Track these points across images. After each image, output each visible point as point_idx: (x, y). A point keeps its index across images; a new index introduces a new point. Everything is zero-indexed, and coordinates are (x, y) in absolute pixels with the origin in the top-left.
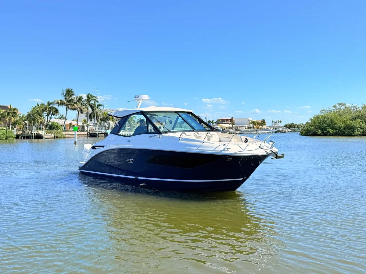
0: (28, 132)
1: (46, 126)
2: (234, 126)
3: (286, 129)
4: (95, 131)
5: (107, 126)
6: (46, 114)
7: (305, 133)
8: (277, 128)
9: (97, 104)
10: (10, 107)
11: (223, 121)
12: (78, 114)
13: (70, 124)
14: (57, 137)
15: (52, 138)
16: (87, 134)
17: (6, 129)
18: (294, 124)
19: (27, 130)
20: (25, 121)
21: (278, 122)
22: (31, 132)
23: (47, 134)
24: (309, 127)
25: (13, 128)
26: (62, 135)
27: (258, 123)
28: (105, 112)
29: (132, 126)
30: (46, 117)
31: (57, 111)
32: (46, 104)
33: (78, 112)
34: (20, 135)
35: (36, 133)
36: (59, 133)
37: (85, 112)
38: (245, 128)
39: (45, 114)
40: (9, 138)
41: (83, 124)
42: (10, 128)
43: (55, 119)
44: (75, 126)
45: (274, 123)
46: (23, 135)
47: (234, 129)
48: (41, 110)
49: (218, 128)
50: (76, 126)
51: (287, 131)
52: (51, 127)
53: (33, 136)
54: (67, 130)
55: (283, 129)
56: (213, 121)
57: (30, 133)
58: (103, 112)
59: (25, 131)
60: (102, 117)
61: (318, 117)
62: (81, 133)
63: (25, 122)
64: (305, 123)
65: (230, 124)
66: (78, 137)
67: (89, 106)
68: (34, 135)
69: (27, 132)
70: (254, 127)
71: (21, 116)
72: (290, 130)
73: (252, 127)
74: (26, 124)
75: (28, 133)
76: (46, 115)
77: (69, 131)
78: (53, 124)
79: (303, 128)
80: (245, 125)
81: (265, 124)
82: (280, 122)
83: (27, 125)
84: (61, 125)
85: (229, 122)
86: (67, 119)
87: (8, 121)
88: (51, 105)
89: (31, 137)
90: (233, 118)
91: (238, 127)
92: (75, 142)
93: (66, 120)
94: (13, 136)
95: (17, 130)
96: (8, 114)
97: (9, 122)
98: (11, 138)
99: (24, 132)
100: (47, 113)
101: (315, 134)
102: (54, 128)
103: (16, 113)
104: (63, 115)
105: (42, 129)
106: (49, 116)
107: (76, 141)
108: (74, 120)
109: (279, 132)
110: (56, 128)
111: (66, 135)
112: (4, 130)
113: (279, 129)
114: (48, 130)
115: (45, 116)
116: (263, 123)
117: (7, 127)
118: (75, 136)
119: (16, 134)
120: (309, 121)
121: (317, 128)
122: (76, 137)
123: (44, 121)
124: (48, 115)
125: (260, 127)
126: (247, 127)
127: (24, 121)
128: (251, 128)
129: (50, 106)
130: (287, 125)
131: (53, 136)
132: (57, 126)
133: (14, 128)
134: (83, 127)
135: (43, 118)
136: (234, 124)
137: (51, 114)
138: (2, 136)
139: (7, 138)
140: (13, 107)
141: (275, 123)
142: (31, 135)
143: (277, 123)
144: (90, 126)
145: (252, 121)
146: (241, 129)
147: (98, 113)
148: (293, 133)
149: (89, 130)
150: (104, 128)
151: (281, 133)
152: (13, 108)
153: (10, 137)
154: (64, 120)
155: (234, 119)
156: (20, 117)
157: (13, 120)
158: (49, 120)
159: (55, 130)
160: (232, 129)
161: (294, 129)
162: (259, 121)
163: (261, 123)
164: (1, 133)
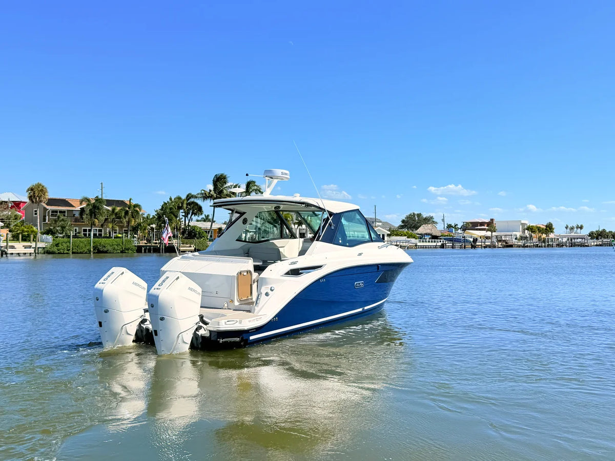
1: (183, 233)
2: (494, 234)
3: (593, 240)
6: (184, 214)
8: (574, 239)
10: (130, 202)
11: (474, 226)
13: (220, 229)
17: (122, 237)
18: (607, 231)
19: (153, 238)
20: (152, 224)
21: (577, 227)
22: (160, 241)
23: (185, 245)
25: (133, 235)
27: (539, 230)
30: (184, 218)
31: (200, 209)
32: (184, 197)
34: (143, 246)
35: (168, 244)
36: (202, 243)
38: (516, 239)
39: (181, 213)
40: (127, 251)
42: (128, 236)
43: (197, 221)
45: (568, 230)
46: (148, 246)
47: (495, 240)
48: (176, 207)
49: (464, 237)
51: (593, 244)
52: (191, 234)
53: (164, 248)
55: (586, 241)
56: (455, 226)
57: (159, 244)
59: (151, 240)
63: (151, 226)
65: (488, 230)
68: (165, 246)
69: (154, 242)
70: (531, 236)
71: (145, 216)
72: (599, 242)
73: (528, 236)
74: (152, 229)
75: (156, 243)
76: (183, 216)
78: (194, 230)
80: (514, 233)
81: (552, 232)
82: (581, 228)
83: (155, 231)
84: (206, 232)
85: (485, 227)
86: (214, 222)
87: (126, 224)
88: (192, 200)
89: (159, 248)
90: (492, 220)
91: (503, 237)
93: (213, 224)
94: (132, 249)
95: (139, 239)
96: (127, 213)
97: (128, 226)
98: (130, 251)
99: (149, 241)
100: (185, 212)
102: (195, 235)
103: (137, 211)
104: (208, 216)
105: (177, 236)
109: (578, 245)
110: (197, 236)
112: (120, 238)
113: (579, 240)
114: (186, 238)
115: (181, 217)
116: (548, 228)
117: (124, 234)
119: (137, 245)
123: (181, 224)
124: (186, 216)
125: (542, 237)
126: (518, 236)
127: (149, 225)
128: (526, 238)
129: (189, 201)
130: (592, 234)
131: (193, 248)
132: (199, 233)
133: (135, 236)
135: (179, 220)
136: (495, 231)
137: (191, 214)
138: (116, 247)
139: (123, 251)
140: (134, 202)
141: (571, 230)
142: (160, 246)
143: (576, 229)
144: (250, 232)
145: (528, 225)
146: (507, 239)
148: (604, 247)
153: (128, 249)
154: (210, 223)
155: (494, 223)
156: (143, 218)
157: (133, 223)
158: (187, 222)
159: (196, 238)
160: (490, 240)
161: (606, 240)
162: (542, 227)
163: (546, 229)
164: (115, 243)
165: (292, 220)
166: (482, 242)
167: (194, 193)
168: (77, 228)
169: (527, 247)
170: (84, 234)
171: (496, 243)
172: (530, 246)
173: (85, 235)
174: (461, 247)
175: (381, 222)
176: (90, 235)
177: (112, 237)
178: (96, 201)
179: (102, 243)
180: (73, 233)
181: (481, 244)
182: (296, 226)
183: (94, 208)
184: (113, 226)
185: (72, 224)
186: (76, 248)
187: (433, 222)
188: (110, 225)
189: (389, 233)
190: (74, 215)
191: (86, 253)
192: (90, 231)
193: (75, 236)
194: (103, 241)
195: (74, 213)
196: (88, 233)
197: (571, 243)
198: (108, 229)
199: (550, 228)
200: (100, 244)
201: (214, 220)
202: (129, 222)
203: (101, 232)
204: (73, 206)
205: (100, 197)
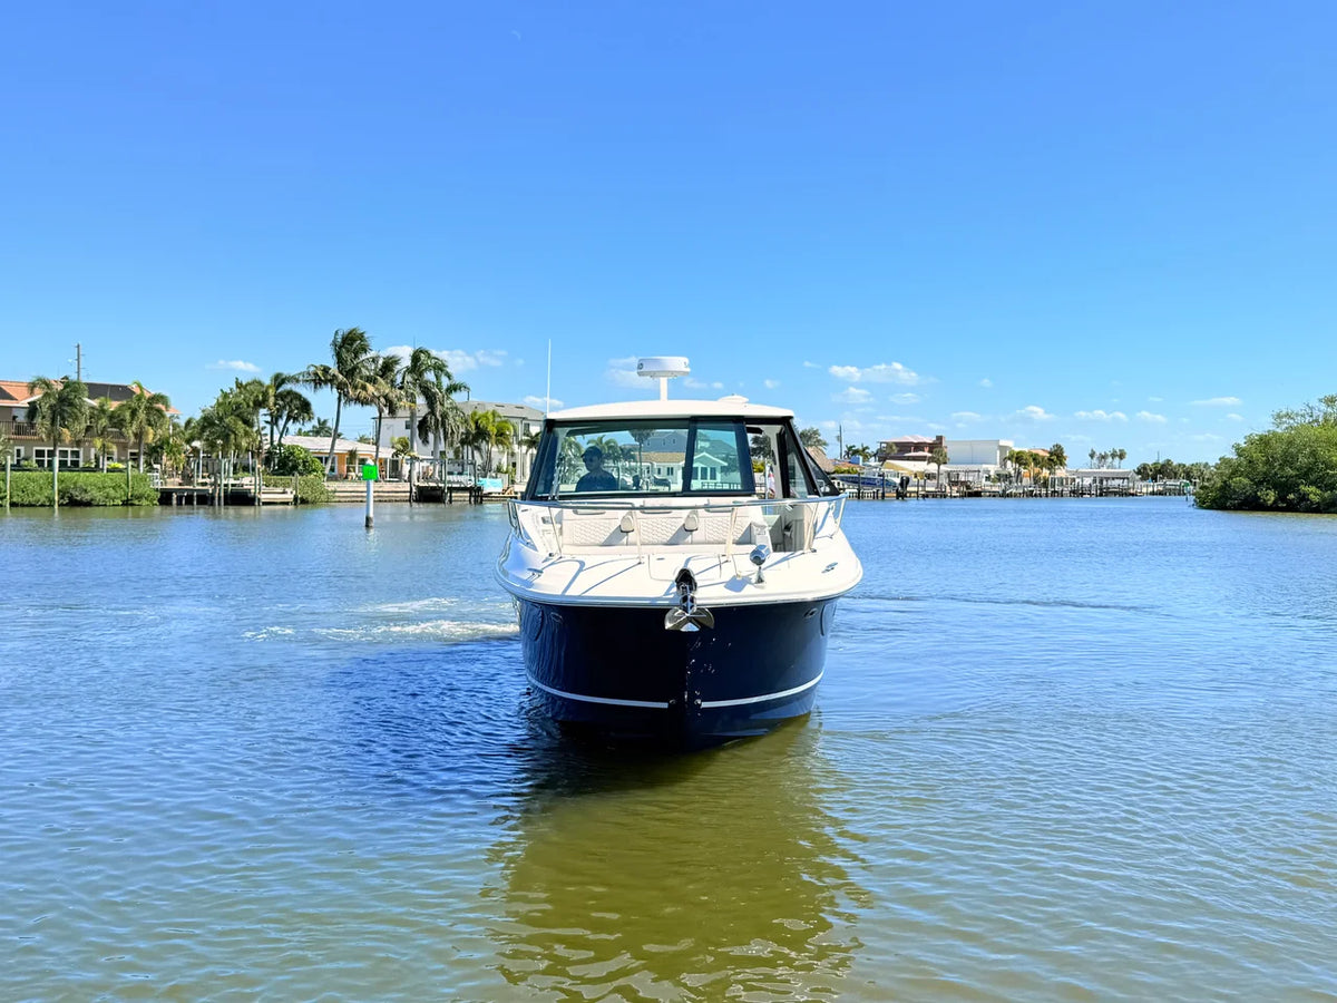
0: (204, 481)
1: (267, 462)
2: (943, 467)
3: (1143, 484)
4: (437, 482)
5: (479, 461)
6: (269, 419)
7: (1214, 501)
8: (1107, 479)
9: (445, 382)
10: (141, 391)
11: (903, 450)
12: (380, 417)
13: (352, 454)
14: (304, 501)
15: (287, 503)
16: (411, 492)
17: (127, 469)
18: (1175, 464)
19: (198, 472)
20: (195, 440)
21: (1113, 456)
22: (213, 480)
23: (271, 489)
24: (1230, 478)
25: (150, 464)
26: (322, 493)
27: (1035, 458)
28: (475, 414)
29: (570, 465)
30: (268, 426)
31: (305, 407)
32: (267, 381)
33: (381, 411)
34: (176, 491)
35: (233, 485)
36: (312, 486)
37: (403, 413)
38: (988, 478)
39: (262, 416)
40: (136, 502)
41: (396, 454)
42: (138, 467)
43: (300, 433)
44: (370, 462)
45: (1095, 460)
46: (187, 490)
47: (944, 481)
48: (251, 404)
49: (883, 475)
50: (373, 463)
51: (1144, 490)
52: (285, 464)
53: (222, 494)
54: (341, 475)
55: (1131, 485)
56: (864, 450)
57: (212, 485)
58: (469, 412)
59: (192, 476)
60: (462, 430)
61: (1264, 442)
62: (388, 487)
63: (194, 444)
64: (1213, 461)
65: (930, 460)
66: (379, 501)
67: (418, 390)
68: (226, 491)
69: (200, 480)
70: (1019, 473)
72: (1158, 487)
73: (1013, 472)
74: (195, 451)
75: (205, 484)
76: (267, 422)
77: (346, 478)
78: (292, 454)
79: (1208, 479)
80: (984, 466)
81: (1061, 465)
83: (201, 455)
84: (321, 459)
85: (926, 453)
86: (339, 435)
87: (132, 439)
88: (286, 386)
89: (213, 498)
90: (940, 438)
91: (961, 475)
92: (368, 519)
93: (337, 441)
94: (149, 496)
95: (164, 472)
96: (134, 413)
97: (138, 445)
98: (144, 502)
99: (188, 478)
100: (271, 415)
101: (1251, 504)
102: (295, 467)
103: (159, 411)
104: (325, 421)
105: (253, 469)
106: (276, 424)
107: (371, 515)
108: (363, 440)
109: (1115, 493)
110: (300, 468)
111: (337, 494)
112: (120, 471)
113: (1116, 482)
114: (274, 473)
115: (262, 424)
116: (1054, 458)
117: (130, 463)
118: (368, 496)
119: (160, 487)
120: (1232, 455)
121: (1261, 483)
122: (372, 500)
123: (261, 442)
124: (274, 422)
125: (1042, 476)
126: (992, 473)
127: (189, 441)
128: (1008, 477)
129: (280, 390)
130: (1145, 469)
131: (289, 496)
132: (304, 462)
133: (155, 466)
134: (395, 465)
135: (258, 432)
136: (945, 463)
137: (285, 418)
138: (112, 492)
139: (128, 500)
140: (151, 391)
141: (1100, 461)
142: (214, 490)
143: (1110, 459)
144: (422, 461)
145: (1013, 450)
146: (971, 479)
147: (451, 414)
148: (1168, 497)
149: (418, 478)
150: (469, 469)
151: (1124, 498)
152: (153, 393)
153: (139, 498)
154: (330, 439)
155: (944, 444)
156: (175, 426)
157: (151, 437)
158: (276, 437)
159: (296, 473)
160: (935, 482)
161: (1172, 482)
162: (1042, 453)
163: (1049, 459)
164: (109, 483)
165: (516, 435)
166: (918, 486)
167: (293, 372)
168: (22, 448)
169: (1010, 495)
170: (37, 461)
171: (948, 488)
172: (1015, 495)
173: (40, 463)
174: (875, 497)
175: (708, 440)
176: (50, 463)
177: (102, 469)
178: (65, 388)
179: (79, 484)
180: (12, 459)
181: (916, 489)
182: (524, 448)
183: (62, 403)
184: (104, 445)
185: (9, 439)
186: (20, 493)
187: (819, 441)
188: (98, 442)
189: (726, 464)
190: (14, 418)
191: (42, 505)
192: (51, 454)
193: (17, 467)
194: (82, 478)
195: (15, 413)
196: (46, 459)
197: (1101, 489)
198: (93, 451)
199: (1058, 457)
200: (75, 483)
201: (339, 431)
202: (139, 436)
203: (78, 457)
204: (11, 398)
205: (73, 377)
